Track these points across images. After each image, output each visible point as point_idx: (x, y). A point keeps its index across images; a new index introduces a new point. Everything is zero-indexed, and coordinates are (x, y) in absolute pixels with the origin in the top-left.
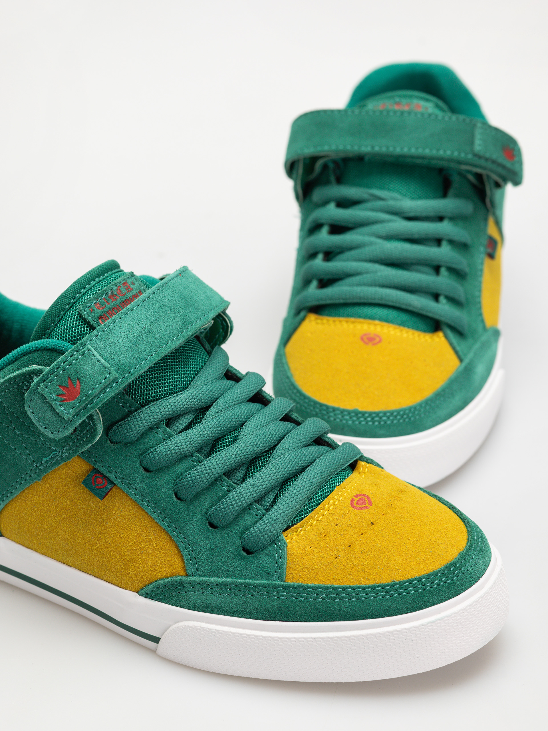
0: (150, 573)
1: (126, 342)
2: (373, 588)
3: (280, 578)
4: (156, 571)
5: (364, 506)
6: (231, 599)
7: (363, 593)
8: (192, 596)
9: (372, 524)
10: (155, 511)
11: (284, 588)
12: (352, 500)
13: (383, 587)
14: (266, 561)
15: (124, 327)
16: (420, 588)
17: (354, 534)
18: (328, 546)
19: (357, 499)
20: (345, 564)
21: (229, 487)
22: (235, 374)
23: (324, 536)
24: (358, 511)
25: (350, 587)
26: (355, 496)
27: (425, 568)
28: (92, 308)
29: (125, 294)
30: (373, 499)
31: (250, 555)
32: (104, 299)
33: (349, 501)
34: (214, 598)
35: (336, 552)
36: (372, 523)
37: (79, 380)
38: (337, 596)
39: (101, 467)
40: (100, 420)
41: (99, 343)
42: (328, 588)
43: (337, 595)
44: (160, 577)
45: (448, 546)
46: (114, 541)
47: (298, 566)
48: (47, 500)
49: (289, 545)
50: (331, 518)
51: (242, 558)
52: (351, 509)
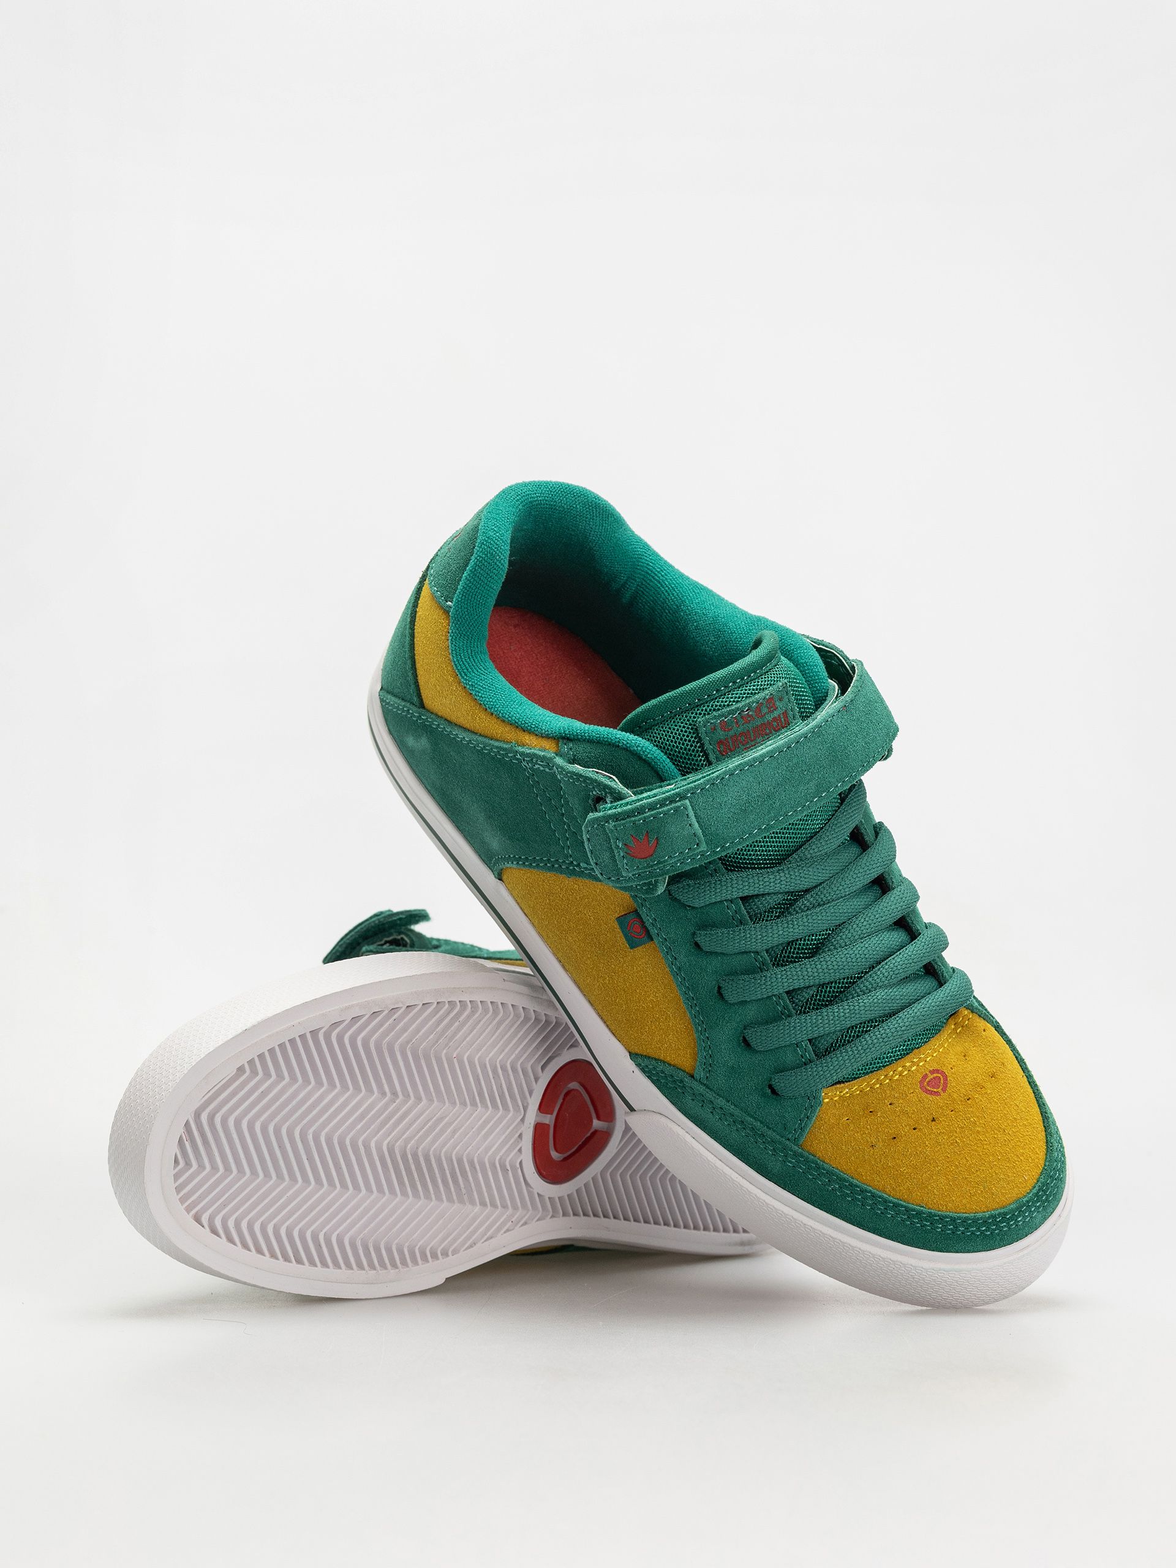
0: (653, 1047)
1: (735, 805)
2: (896, 1205)
3: (796, 1141)
4: (660, 1049)
5: (935, 1090)
6: (731, 1131)
7: (882, 1205)
8: (688, 1100)
9: (934, 1120)
10: (687, 992)
11: (795, 1154)
12: (926, 1076)
13: (907, 1210)
14: (789, 1113)
15: (741, 784)
16: (949, 1229)
17: (906, 1126)
18: (868, 1127)
19: (932, 1077)
20: (878, 1160)
21: (785, 1009)
22: (862, 834)
23: (870, 1112)
24: (924, 1095)
25: (870, 1192)
26: (930, 1072)
27: (968, 1206)
28: (715, 726)
29: (764, 715)
30: (952, 1082)
31: (775, 1097)
32: (735, 718)
33: (920, 1076)
34: (713, 1119)
35: (874, 1140)
36: (933, 1118)
37: (657, 840)
38: (852, 1194)
39: (646, 915)
40: (665, 882)
41: (701, 800)
42: (845, 1180)
43: (851, 1192)
44: (662, 1058)
45: (1008, 1184)
46: (626, 989)
47: (822, 1137)
48: (568, 899)
49: (824, 1107)
50: (888, 1092)
51: (764, 1095)
52: (918, 1090)
